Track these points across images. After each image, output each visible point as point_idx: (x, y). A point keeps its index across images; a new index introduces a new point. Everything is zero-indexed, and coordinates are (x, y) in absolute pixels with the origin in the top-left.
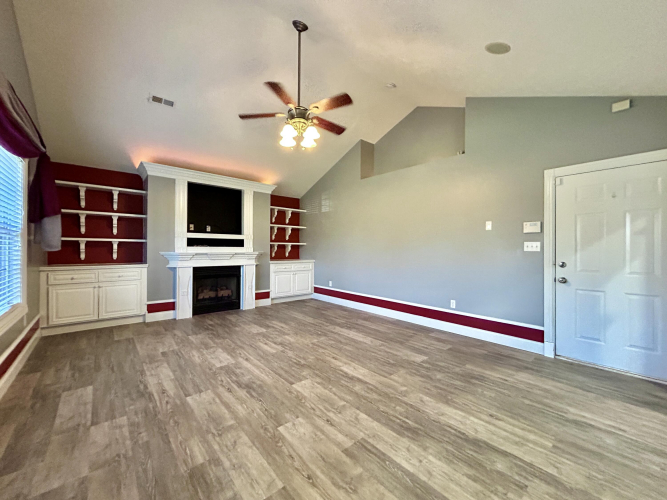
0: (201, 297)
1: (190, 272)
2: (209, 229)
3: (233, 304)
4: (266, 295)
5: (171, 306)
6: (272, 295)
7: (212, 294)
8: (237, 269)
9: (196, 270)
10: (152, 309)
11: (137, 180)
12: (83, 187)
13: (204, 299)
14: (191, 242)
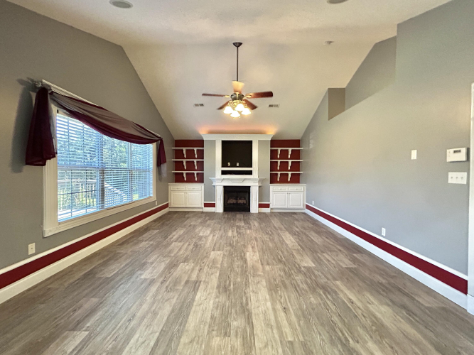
0: (228, 202)
1: (222, 189)
2: (238, 165)
3: (246, 208)
4: (267, 206)
5: (213, 205)
6: (271, 206)
7: (234, 201)
8: (248, 188)
9: (225, 187)
10: (206, 205)
12: (184, 149)
13: (230, 204)
14: (224, 173)
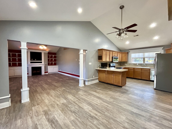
0: (33, 72)
1: (31, 68)
3: (40, 73)
4: (47, 72)
7: (36, 72)
8: (41, 67)
14: (31, 62)
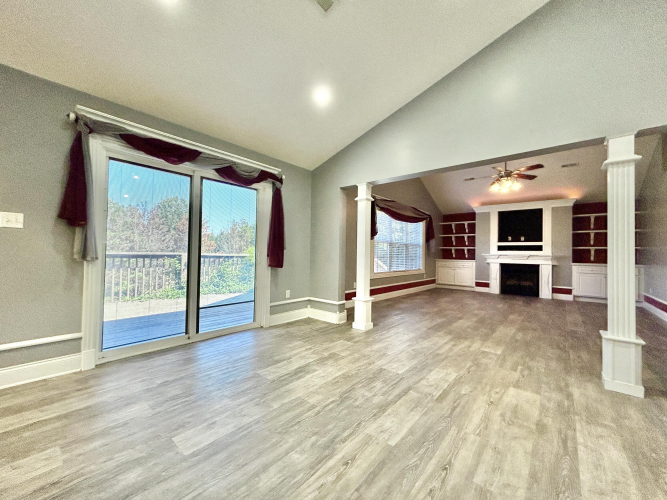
1: (498, 267)
2: (523, 239)
4: (569, 292)
5: (487, 285)
6: (574, 292)
7: (516, 283)
8: (537, 267)
10: (478, 284)
11: (472, 216)
12: (453, 224)
13: (511, 285)
14: (500, 248)
